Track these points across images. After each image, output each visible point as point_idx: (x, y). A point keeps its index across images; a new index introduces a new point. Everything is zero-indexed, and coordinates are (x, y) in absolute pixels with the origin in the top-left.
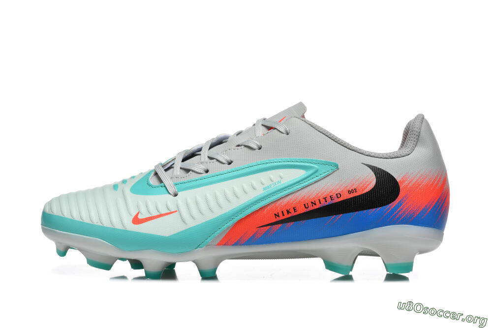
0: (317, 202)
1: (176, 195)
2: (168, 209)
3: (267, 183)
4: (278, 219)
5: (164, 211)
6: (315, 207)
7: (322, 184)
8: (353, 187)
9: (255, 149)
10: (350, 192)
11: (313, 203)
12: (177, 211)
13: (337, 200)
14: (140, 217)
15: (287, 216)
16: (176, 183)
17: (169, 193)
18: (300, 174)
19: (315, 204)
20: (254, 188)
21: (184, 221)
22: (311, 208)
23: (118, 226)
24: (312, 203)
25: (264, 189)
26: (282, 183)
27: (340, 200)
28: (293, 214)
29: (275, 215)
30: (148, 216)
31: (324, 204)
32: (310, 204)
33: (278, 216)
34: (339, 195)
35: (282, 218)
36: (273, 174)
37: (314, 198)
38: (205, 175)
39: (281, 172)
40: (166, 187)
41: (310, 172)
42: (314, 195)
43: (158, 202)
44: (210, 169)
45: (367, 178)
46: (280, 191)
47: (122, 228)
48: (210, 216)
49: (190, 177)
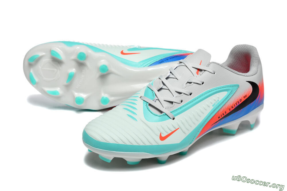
0: (234, 106)
1: (174, 119)
2: (175, 128)
3: (214, 102)
4: (219, 119)
5: (173, 130)
6: (233, 109)
7: (234, 96)
8: (246, 94)
9: (201, 84)
10: (244, 97)
11: (232, 107)
12: (179, 128)
13: (240, 103)
14: (163, 136)
15: (223, 116)
16: (171, 111)
17: (171, 118)
18: (224, 94)
20: (209, 106)
21: (184, 133)
22: (232, 110)
23: (154, 144)
25: (213, 106)
26: (220, 101)
27: (241, 102)
28: (225, 114)
29: (219, 117)
30: (167, 134)
31: (236, 106)
34: (241, 100)
36: (214, 97)
37: (232, 105)
38: (183, 104)
39: (217, 95)
40: (167, 115)
41: (230, 92)
42: (232, 103)
43: (167, 125)
44: (182, 99)
45: (249, 88)
46: (220, 105)
47: (157, 144)
48: (194, 127)
49: (175, 106)
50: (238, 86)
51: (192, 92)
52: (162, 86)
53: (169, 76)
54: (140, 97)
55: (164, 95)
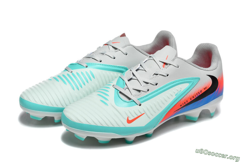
0: (195, 96)
1: (140, 105)
2: (141, 113)
3: (176, 92)
4: (181, 107)
5: (139, 114)
6: (194, 98)
7: (195, 88)
8: (205, 87)
9: (166, 76)
10: (205, 89)
12: (144, 113)
14: (130, 119)
15: (184, 105)
16: (138, 98)
17: (138, 105)
18: (186, 86)
19: (194, 97)
20: (172, 96)
21: (149, 117)
22: (193, 99)
23: (122, 126)
24: (193, 97)
25: (176, 95)
26: (182, 91)
27: (202, 93)
28: (186, 103)
30: (133, 118)
31: (197, 96)
32: (192, 98)
33: (181, 106)
34: (201, 91)
35: (183, 106)
36: (177, 87)
37: (193, 95)
38: (149, 93)
39: (180, 86)
40: (134, 102)
41: (191, 84)
42: (193, 93)
43: (135, 110)
44: (149, 89)
45: (209, 81)
46: (182, 95)
47: (124, 126)
48: (158, 113)
49: (142, 94)
50: (199, 79)
51: (157, 83)
52: (132, 76)
53: (139, 68)
54: (112, 85)
55: (133, 85)
